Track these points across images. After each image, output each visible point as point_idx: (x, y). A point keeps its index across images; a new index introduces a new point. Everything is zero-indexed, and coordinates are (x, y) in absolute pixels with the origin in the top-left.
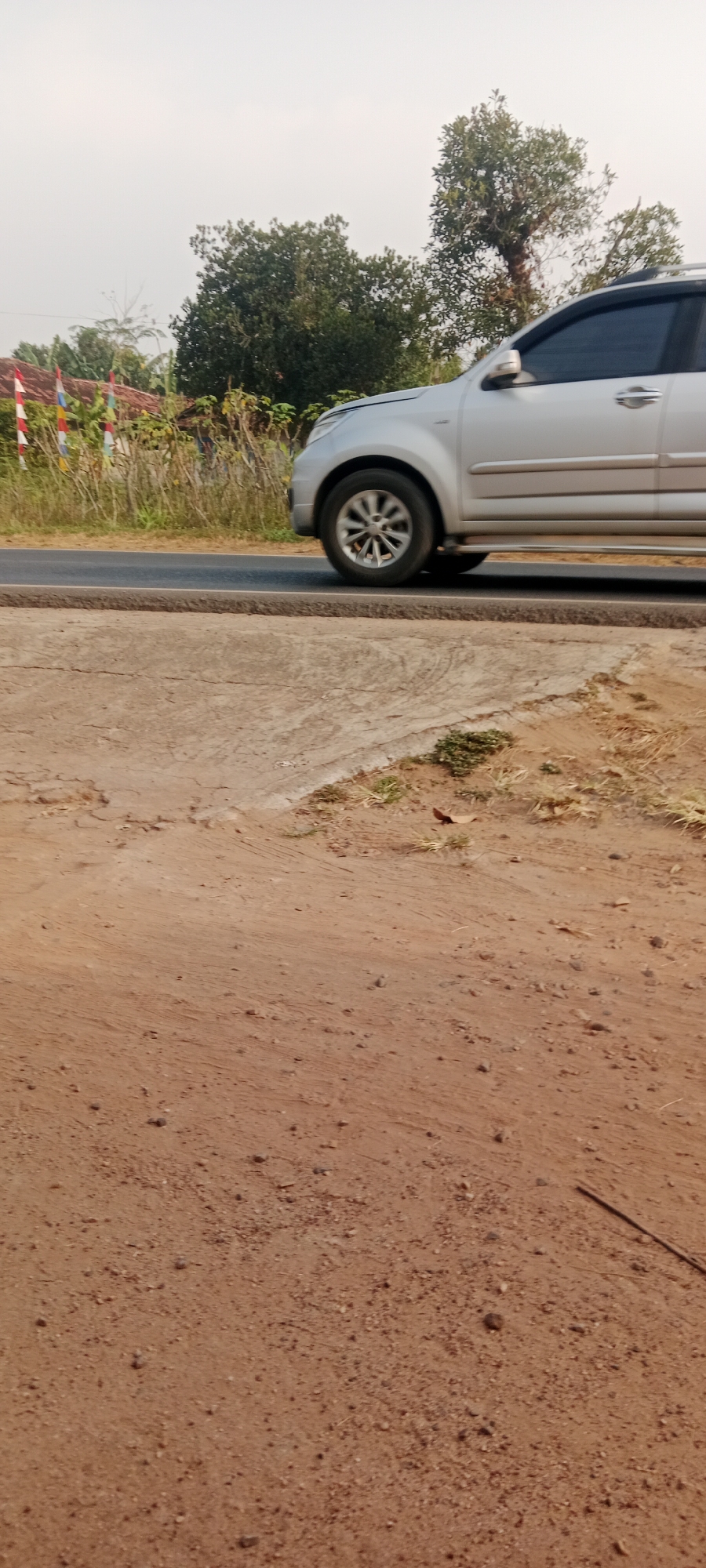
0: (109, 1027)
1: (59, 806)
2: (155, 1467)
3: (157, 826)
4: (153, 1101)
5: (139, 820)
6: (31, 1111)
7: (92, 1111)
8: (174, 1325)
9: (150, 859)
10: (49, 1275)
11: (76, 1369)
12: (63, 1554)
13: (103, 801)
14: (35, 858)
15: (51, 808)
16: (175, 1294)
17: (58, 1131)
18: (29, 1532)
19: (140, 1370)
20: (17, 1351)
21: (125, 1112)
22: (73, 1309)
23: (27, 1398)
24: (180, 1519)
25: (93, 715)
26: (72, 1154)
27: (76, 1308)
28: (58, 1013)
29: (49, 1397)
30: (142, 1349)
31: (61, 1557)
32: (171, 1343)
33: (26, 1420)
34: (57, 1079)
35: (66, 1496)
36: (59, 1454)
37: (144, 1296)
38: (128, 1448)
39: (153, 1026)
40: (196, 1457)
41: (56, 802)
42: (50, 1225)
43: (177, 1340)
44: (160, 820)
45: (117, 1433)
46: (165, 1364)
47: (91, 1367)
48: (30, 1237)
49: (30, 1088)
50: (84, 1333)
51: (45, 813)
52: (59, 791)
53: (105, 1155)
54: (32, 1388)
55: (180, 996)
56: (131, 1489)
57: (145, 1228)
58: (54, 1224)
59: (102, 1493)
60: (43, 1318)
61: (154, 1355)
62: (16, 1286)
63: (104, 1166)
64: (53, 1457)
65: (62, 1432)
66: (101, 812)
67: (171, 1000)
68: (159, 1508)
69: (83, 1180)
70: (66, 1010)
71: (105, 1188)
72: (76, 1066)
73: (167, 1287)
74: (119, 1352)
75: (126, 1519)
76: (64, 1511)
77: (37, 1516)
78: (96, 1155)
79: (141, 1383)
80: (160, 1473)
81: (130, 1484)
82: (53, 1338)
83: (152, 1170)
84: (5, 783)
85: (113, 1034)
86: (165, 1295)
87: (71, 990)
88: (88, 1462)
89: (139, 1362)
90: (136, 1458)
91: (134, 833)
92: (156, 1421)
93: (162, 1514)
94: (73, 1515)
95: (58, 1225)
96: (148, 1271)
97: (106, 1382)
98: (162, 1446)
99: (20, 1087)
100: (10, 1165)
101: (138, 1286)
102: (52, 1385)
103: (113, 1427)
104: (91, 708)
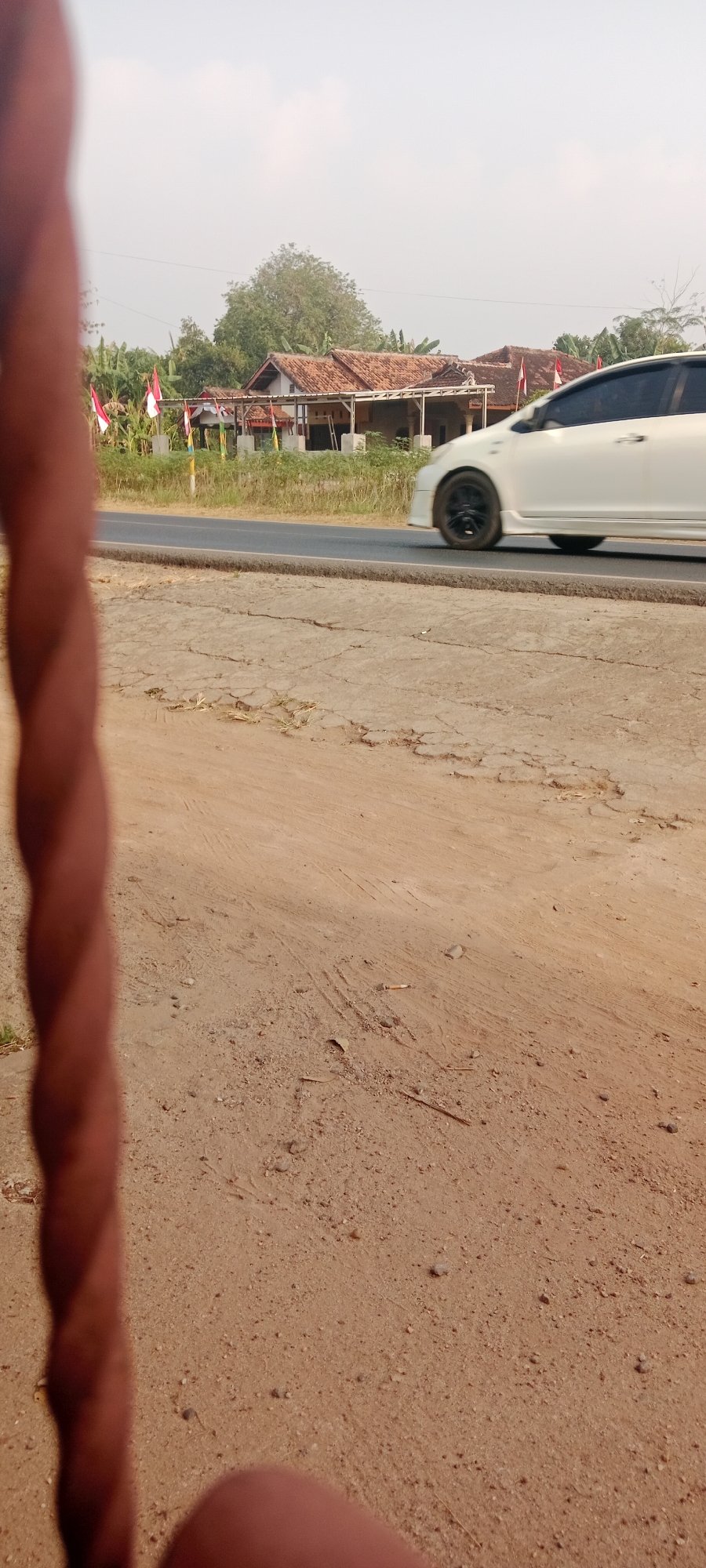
0: (619, 1020)
1: (572, 792)
2: (655, 1478)
3: (674, 824)
4: (665, 1104)
5: (655, 816)
6: (539, 1087)
7: (600, 1100)
8: (681, 1340)
9: (665, 857)
10: (553, 1254)
11: (578, 1355)
12: (557, 1536)
13: (618, 792)
14: (548, 840)
15: (563, 794)
16: (684, 1308)
17: (566, 1113)
18: (524, 1502)
19: (645, 1375)
20: (519, 1321)
21: (634, 1109)
22: (576, 1294)
23: (528, 1370)
24: (680, 1541)
25: (613, 705)
26: (579, 1138)
27: (580, 1295)
28: (568, 996)
29: (549, 1376)
30: (646, 1354)
31: (555, 1538)
32: (677, 1356)
33: (525, 1392)
34: (564, 1060)
35: (562, 1478)
36: (557, 1434)
37: (649, 1300)
38: (628, 1450)
39: (665, 1029)
40: (700, 1482)
41: (570, 787)
42: (555, 1205)
43: (684, 1356)
44: (677, 818)
45: (616, 1432)
46: (670, 1376)
47: (593, 1358)
48: (535, 1211)
49: (538, 1064)
50: (586, 1321)
51: (559, 797)
52: (575, 778)
53: (612, 1148)
54: (533, 1362)
55: (695, 1004)
56: (628, 1492)
57: (653, 1233)
58: (560, 1205)
59: (600, 1488)
60: (545, 1295)
61: (659, 1365)
62: (521, 1256)
63: (611, 1158)
64: (551, 1437)
65: (561, 1414)
66: (615, 803)
67: (684, 1005)
68: (659, 1523)
69: (590, 1168)
70: (577, 996)
71: (612, 1181)
72: (585, 1053)
73: (675, 1298)
74: (622, 1351)
75: (624, 1522)
76: (560, 1493)
77: (533, 1489)
78: (604, 1146)
79: (645, 1388)
80: (662, 1488)
81: (629, 1488)
82: (555, 1318)
83: (661, 1174)
84: (522, 763)
85: (623, 1028)
86: (672, 1306)
87: (580, 975)
88: (586, 1452)
89: (644, 1367)
90: (636, 1464)
91: (648, 828)
92: (657, 1432)
93: (662, 1530)
94: (569, 1501)
95: (563, 1206)
96: (654, 1277)
97: (607, 1377)
98: (663, 1459)
99: (529, 1061)
100: (517, 1136)
101: (645, 1290)
102: (552, 1364)
103: (612, 1424)
104: (611, 699)
